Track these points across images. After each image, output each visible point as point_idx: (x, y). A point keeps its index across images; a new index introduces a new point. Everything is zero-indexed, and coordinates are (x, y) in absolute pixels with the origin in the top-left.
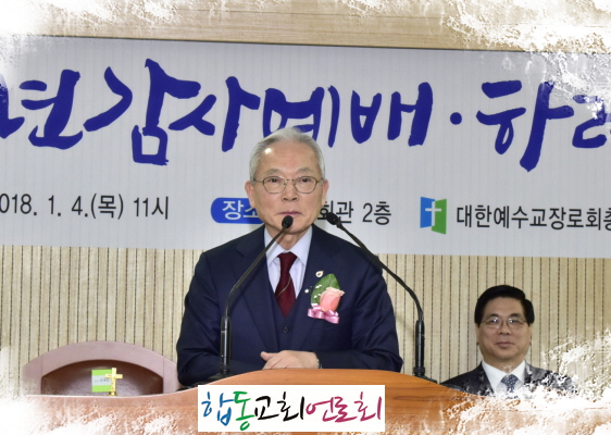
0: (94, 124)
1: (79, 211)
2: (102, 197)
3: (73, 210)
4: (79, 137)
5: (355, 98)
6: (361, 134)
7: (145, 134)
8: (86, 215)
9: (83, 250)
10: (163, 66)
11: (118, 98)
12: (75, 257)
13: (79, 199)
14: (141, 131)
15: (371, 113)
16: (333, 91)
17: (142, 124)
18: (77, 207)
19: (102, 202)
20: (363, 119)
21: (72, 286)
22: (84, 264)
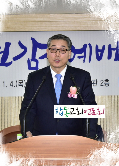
0: (16, 58)
1: (12, 85)
2: (19, 81)
3: (10, 85)
4: (11, 63)
5: (97, 47)
6: (99, 58)
7: (32, 61)
8: (14, 87)
9: (14, 97)
10: (36, 40)
11: (23, 50)
12: (11, 100)
13: (12, 82)
14: (30, 60)
15: (102, 51)
16: (90, 45)
17: (30, 58)
18: (11, 84)
19: (19, 82)
20: (99, 53)
21: (11, 109)
22: (14, 102)
